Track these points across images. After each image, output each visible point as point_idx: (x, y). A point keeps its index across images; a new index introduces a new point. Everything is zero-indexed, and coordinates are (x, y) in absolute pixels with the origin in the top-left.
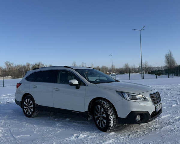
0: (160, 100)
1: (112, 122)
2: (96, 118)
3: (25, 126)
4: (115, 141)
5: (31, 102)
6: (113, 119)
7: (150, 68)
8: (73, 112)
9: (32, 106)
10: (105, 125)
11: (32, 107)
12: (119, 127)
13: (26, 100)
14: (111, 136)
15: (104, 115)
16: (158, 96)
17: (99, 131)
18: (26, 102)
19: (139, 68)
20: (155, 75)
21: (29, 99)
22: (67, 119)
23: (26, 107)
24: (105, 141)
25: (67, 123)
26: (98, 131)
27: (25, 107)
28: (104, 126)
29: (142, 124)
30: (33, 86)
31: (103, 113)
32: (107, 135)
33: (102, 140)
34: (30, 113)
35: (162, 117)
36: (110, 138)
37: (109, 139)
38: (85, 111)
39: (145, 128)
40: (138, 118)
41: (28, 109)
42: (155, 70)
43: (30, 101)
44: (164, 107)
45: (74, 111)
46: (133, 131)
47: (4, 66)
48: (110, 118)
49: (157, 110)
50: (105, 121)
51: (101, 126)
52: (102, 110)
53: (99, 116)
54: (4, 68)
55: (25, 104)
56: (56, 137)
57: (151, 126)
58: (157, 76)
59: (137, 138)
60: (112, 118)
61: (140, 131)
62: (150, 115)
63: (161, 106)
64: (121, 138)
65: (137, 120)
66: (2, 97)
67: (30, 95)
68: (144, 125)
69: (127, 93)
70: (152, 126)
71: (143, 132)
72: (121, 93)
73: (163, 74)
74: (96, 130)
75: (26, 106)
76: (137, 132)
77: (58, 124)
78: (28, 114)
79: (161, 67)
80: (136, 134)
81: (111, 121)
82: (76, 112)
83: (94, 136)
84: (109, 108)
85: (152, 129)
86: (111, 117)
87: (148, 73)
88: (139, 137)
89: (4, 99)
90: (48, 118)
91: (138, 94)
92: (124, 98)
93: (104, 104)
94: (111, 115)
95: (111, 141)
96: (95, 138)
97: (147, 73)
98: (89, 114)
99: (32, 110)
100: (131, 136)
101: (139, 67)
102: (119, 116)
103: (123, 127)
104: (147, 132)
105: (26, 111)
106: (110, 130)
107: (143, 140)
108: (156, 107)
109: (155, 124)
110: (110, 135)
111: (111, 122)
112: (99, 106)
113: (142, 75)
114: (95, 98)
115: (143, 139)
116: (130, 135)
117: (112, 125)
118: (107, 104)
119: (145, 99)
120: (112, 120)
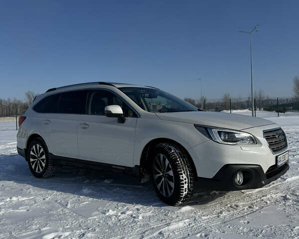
0: (286, 146)
1: (186, 186)
2: (156, 180)
3: (26, 192)
4: (189, 225)
5: (42, 150)
6: (187, 181)
7: (268, 101)
8: (114, 168)
9: (44, 157)
10: (172, 191)
11: (44, 159)
12: (200, 196)
13: (34, 147)
14: (183, 214)
15: (171, 173)
16: (281, 138)
17: (161, 203)
18: (33, 151)
19: (248, 102)
20: (276, 112)
21: (38, 145)
22: (106, 181)
23: (34, 159)
24: (170, 223)
25: (104, 188)
26: (159, 203)
27: (32, 160)
28: (170, 194)
29: (248, 192)
30: (44, 120)
31: (169, 169)
32: (176, 212)
33: (164, 221)
34: (41, 170)
35: (289, 180)
36: (181, 218)
37: (177, 220)
38: (136, 166)
39: (254, 200)
40: (239, 178)
41: (37, 162)
42: (275, 103)
43: (40, 149)
44: (293, 162)
45: (115, 165)
46: (229, 206)
47: (25, 99)
48: (181, 178)
49: (279, 164)
50: (172, 185)
51: (164, 194)
52: (167, 162)
53: (161, 174)
54: (24, 102)
55: (33, 154)
56: (74, 214)
57: (266, 196)
58: (279, 113)
59: (237, 218)
60: (185, 179)
61: (244, 206)
62: (265, 172)
63: (287, 156)
64: (203, 218)
65: (238, 183)
66: (8, 145)
67: (39, 138)
68: (252, 194)
69: (216, 128)
70: (269, 196)
71: (250, 207)
72: (204, 130)
73: (290, 110)
74: (155, 201)
75: (34, 157)
76: (237, 206)
77: (87, 189)
78: (37, 171)
79: (287, 99)
80: (235, 211)
81: (183, 184)
82: (119, 168)
83: (149, 214)
84: (179, 158)
85: (268, 202)
86: (184, 177)
87: (264, 110)
88: (240, 217)
89: (10, 148)
90: (73, 179)
91: (240, 131)
92: (211, 139)
93: (171, 150)
94: (184, 173)
95: (181, 224)
96: (150, 217)
97: (262, 109)
98: (143, 171)
99: (44, 165)
100: (224, 214)
101: (247, 99)
102: (199, 175)
103: (210, 197)
104: (258, 208)
105: (33, 167)
106: (183, 201)
107: (248, 223)
108: (277, 157)
109: (274, 191)
110: (181, 213)
111: (183, 187)
112: (162, 156)
113: (253, 112)
114: (153, 140)
115: (248, 220)
116: (221, 212)
117: (186, 193)
118: (177, 151)
119: (254, 141)
120: (186, 183)
